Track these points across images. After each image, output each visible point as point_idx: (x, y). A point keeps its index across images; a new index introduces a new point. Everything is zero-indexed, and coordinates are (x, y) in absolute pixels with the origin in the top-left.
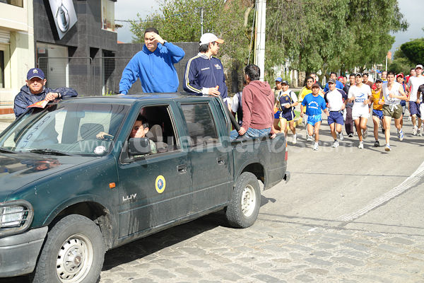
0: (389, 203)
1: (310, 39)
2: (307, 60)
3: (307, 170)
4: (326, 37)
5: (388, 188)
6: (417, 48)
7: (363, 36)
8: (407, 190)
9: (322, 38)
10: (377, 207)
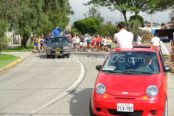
0: (56, 102)
1: (24, 18)
2: (23, 29)
3: (17, 88)
4: (32, 17)
5: (57, 95)
6: (81, 24)
7: (52, 17)
8: (67, 95)
9: (30, 17)
10: (50, 105)
